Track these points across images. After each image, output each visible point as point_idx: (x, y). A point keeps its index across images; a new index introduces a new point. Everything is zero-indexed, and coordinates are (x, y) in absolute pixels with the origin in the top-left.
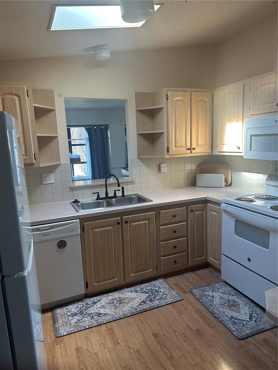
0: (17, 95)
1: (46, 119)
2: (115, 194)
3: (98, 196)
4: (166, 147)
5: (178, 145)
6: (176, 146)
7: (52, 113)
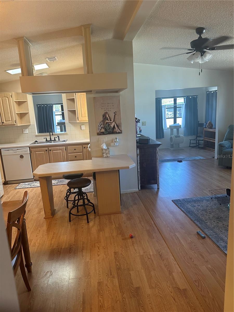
0: (7, 97)
1: (23, 105)
2: (55, 139)
3: (46, 139)
4: (77, 117)
5: (83, 116)
7: (26, 103)
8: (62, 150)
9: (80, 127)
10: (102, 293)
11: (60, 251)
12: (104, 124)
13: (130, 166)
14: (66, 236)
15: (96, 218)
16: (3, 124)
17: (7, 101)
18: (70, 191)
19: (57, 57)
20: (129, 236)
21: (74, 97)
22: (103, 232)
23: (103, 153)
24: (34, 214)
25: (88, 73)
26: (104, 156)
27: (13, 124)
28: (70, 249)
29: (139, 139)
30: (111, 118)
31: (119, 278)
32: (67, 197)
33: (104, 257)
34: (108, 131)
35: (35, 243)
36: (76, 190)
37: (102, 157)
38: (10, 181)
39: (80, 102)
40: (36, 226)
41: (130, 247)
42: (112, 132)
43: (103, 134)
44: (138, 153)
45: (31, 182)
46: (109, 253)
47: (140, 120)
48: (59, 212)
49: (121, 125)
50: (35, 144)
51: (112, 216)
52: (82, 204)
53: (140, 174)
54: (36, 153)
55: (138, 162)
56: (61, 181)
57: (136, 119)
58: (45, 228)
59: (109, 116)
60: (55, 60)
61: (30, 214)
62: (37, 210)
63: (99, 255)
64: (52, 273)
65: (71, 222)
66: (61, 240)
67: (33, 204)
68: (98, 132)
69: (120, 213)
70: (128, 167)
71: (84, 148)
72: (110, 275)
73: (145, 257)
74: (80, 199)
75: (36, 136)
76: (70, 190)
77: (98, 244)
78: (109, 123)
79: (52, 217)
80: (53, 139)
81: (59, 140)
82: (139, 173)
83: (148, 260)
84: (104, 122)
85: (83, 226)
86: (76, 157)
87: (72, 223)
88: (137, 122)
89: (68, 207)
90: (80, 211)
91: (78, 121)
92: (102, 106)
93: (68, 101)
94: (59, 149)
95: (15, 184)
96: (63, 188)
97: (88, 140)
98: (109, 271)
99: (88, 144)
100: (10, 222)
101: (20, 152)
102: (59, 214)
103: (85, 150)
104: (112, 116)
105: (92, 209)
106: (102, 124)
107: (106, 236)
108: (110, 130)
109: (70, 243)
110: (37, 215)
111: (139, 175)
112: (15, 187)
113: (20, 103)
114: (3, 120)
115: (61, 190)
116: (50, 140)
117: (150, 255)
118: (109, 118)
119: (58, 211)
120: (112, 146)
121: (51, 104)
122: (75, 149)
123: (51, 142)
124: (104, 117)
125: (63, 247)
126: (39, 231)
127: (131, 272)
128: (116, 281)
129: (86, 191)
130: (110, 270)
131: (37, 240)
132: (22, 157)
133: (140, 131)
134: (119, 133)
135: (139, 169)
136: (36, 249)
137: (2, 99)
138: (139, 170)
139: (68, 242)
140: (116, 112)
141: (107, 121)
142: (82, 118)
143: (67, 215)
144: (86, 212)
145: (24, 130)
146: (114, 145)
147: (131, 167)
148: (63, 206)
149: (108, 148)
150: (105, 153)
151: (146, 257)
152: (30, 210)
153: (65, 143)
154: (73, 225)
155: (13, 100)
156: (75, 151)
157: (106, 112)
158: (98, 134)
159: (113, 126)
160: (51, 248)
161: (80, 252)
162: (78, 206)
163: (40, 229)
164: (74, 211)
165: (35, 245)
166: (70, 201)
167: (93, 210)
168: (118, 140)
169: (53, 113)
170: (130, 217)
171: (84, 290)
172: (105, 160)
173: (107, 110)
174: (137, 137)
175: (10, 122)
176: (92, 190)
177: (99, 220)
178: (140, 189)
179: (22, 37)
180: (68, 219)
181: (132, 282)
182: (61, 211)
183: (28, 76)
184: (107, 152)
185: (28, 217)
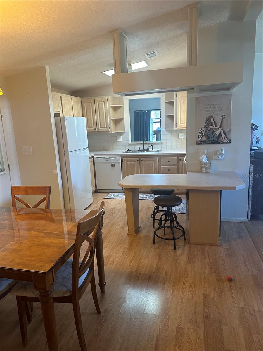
0: (104, 102)
1: (119, 111)
2: (148, 148)
3: (139, 149)
4: (175, 123)
5: (182, 122)
6: (181, 123)
7: (122, 108)
8: (154, 161)
9: (177, 135)
10: (180, 343)
11: (138, 276)
12: (206, 131)
13: (236, 187)
14: (147, 260)
15: (185, 246)
16: (98, 131)
17: (104, 105)
18: (158, 209)
19: (157, 52)
20: (226, 278)
21: (174, 99)
22: (192, 265)
23: (202, 168)
24: (117, 228)
25: (191, 65)
26: (203, 172)
27: (107, 130)
28: (150, 276)
29: (255, 153)
30: (217, 123)
31: (206, 330)
32: (154, 214)
33: (190, 297)
34: (211, 139)
35: (113, 261)
36: (165, 208)
37: (200, 171)
38: (101, 190)
39: (181, 105)
40: (118, 242)
41: (226, 292)
42: (217, 140)
43: (204, 143)
44: (251, 171)
45: (120, 193)
46: (196, 293)
47: (258, 127)
48: (143, 231)
49: (230, 133)
50: (127, 153)
51: (207, 248)
52: (170, 226)
53: (252, 199)
54: (127, 162)
55: (250, 183)
56: (150, 196)
57: (253, 125)
58: (126, 245)
59: (214, 121)
60: (155, 55)
61: (114, 227)
62: (121, 224)
63: (183, 293)
64: (126, 300)
65: (155, 244)
66: (142, 263)
67: (118, 217)
68: (198, 140)
69: (217, 246)
70: (235, 188)
71: (180, 160)
72: (194, 322)
73: (246, 311)
74: (167, 220)
75: (130, 144)
76: (158, 207)
77: (184, 279)
78: (214, 130)
79: (135, 234)
80: (146, 148)
81: (152, 150)
82: (250, 198)
83: (249, 317)
84: (207, 129)
85: (168, 252)
86: (169, 170)
87: (157, 245)
88: (253, 129)
89: (154, 227)
90: (167, 234)
91: (176, 128)
92: (206, 108)
93: (167, 104)
94: (152, 160)
95: (105, 194)
96: (151, 204)
97: (185, 152)
98: (194, 317)
99: (184, 155)
100: (79, 233)
101: (112, 160)
102: (143, 233)
103: (180, 162)
104: (218, 120)
105: (182, 234)
106: (203, 131)
107: (195, 271)
108: (214, 139)
109: (151, 269)
110: (121, 229)
111: (250, 201)
112: (104, 196)
113: (116, 108)
114: (99, 126)
115: (149, 206)
116: (142, 149)
117: (254, 310)
118: (214, 123)
119: (143, 229)
120: (215, 159)
121: (150, 110)
122: (169, 161)
123: (143, 152)
124: (208, 122)
125: (142, 273)
126: (120, 248)
127: (224, 327)
128: (201, 333)
129: (177, 212)
130: (196, 317)
131: (116, 258)
132: (113, 165)
133: (258, 142)
134: (226, 143)
135: (250, 192)
136: (113, 268)
137: (99, 104)
138: (251, 194)
139: (149, 268)
140: (224, 115)
141: (211, 127)
142: (181, 124)
143: (152, 235)
144: (174, 237)
145: (118, 138)
146: (218, 158)
147: (238, 188)
148: (149, 224)
149: (209, 162)
150: (205, 167)
151: (248, 311)
152: (114, 223)
153: (159, 153)
154: (157, 248)
155: (109, 104)
156: (169, 163)
157: (210, 115)
158: (198, 143)
159: (219, 132)
160: (129, 271)
161: (161, 282)
162: (165, 227)
163: (121, 246)
164: (160, 233)
165: (114, 262)
166: (157, 221)
167: (182, 236)
168: (223, 152)
169: (151, 120)
170: (232, 253)
171: (159, 332)
172: (204, 176)
173: (213, 113)
174: (251, 150)
175: (105, 128)
176: (185, 211)
177: (188, 249)
178: (250, 219)
179: (118, 29)
180: (152, 241)
181: (223, 340)
182: (146, 229)
183: (121, 73)
184: (207, 166)
185: (111, 230)
